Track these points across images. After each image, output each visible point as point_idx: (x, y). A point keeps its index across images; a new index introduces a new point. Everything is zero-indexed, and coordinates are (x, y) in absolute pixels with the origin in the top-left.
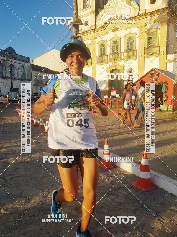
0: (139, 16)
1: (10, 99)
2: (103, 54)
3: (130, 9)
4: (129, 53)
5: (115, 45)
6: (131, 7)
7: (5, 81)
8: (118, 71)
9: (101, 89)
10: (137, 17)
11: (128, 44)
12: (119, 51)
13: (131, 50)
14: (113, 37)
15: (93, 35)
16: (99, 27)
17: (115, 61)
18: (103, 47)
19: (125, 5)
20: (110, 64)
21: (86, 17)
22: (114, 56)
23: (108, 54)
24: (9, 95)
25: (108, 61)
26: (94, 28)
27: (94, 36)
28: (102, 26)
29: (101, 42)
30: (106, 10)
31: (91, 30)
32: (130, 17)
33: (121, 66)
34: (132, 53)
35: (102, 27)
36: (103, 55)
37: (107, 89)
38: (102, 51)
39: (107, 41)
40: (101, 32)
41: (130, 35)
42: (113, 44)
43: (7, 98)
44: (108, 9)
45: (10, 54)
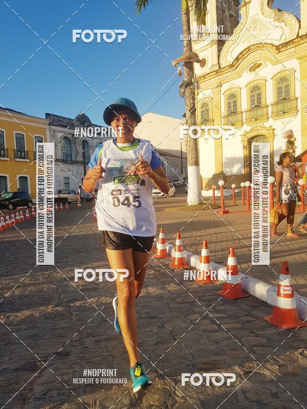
0: (299, 39)
1: (82, 196)
2: (233, 110)
3: (282, 28)
4: (283, 105)
5: (255, 93)
6: (283, 25)
7: (74, 168)
8: (262, 139)
9: (231, 172)
10: (296, 40)
11: (279, 89)
12: (263, 103)
13: (285, 99)
14: (251, 80)
15: (215, 80)
16: (225, 66)
17: (257, 122)
18: (233, 99)
19: (273, 23)
20: (246, 128)
21: (202, 51)
22: (254, 113)
23: (243, 110)
24: (81, 190)
25: (244, 122)
26: (217, 68)
27: (217, 81)
28: (231, 63)
29: (229, 91)
30: (237, 36)
31: (211, 73)
32: (282, 42)
33: (268, 130)
34: (287, 105)
35: (232, 66)
36: (233, 112)
37: (243, 172)
38: (232, 106)
39: (241, 88)
40: (229, 74)
41: (283, 74)
42: (252, 91)
43: (78, 194)
44: (240, 34)
45: (81, 124)
